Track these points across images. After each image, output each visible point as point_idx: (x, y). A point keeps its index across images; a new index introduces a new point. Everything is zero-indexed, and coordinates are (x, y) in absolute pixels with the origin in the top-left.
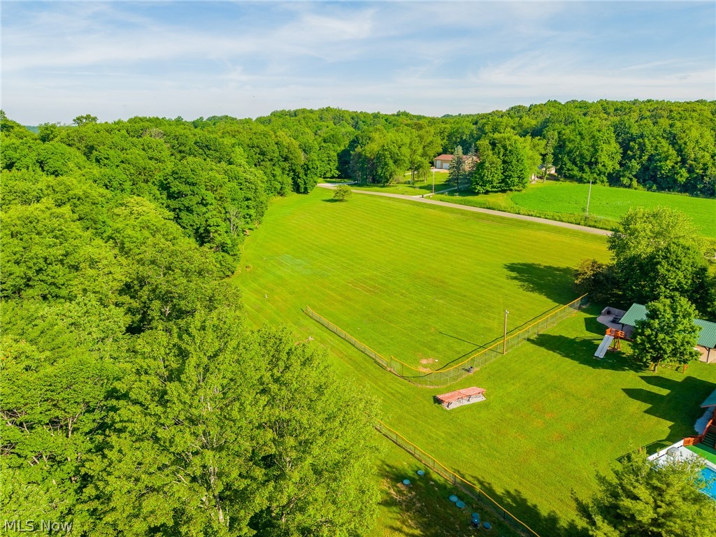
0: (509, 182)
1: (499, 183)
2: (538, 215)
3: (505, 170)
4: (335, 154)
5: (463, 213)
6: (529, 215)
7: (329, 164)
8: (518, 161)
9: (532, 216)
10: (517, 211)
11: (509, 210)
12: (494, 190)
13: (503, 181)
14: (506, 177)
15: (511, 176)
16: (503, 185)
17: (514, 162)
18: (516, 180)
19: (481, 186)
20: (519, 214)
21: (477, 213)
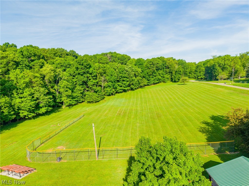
4: (204, 69)
5: (235, 90)
7: (200, 73)
21: (243, 90)
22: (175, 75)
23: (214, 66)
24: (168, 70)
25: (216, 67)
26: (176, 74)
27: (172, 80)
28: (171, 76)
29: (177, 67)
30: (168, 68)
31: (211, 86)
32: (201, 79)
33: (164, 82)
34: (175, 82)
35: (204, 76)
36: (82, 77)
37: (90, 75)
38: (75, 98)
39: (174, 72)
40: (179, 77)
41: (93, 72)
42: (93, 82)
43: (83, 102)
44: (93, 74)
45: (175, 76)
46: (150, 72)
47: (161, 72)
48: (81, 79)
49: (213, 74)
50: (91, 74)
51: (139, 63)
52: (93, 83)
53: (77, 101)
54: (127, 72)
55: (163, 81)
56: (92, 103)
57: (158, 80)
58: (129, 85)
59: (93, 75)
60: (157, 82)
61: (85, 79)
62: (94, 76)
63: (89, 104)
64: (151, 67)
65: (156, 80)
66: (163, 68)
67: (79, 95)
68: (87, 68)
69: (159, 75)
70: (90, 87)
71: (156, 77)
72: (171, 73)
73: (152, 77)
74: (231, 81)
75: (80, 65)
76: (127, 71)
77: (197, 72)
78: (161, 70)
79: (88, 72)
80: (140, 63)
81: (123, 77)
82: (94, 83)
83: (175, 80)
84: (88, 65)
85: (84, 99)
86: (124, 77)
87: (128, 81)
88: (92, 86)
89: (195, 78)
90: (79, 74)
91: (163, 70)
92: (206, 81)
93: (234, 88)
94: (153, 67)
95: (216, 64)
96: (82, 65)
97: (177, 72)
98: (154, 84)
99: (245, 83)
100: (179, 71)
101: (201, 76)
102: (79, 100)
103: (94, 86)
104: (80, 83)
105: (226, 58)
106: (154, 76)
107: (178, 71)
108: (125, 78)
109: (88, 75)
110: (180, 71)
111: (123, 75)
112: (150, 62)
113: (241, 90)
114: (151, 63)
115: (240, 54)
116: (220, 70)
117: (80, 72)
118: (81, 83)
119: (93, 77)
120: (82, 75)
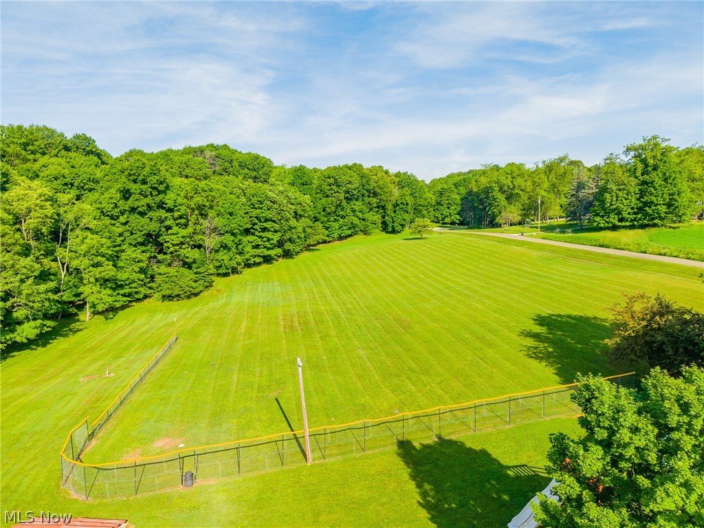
0: (650, 212)
1: (635, 213)
2: (675, 254)
3: (642, 193)
4: (458, 197)
5: (554, 250)
6: (660, 254)
8: (665, 180)
9: (665, 255)
10: (643, 249)
11: (631, 247)
12: (624, 224)
13: (640, 210)
14: (646, 204)
15: (652, 202)
16: (639, 216)
17: (658, 181)
18: (663, 209)
19: (602, 217)
20: (645, 252)
21: (574, 250)
22: (393, 215)
23: (487, 191)
24: (374, 200)
25: (494, 193)
26: (395, 212)
27: (385, 227)
28: (383, 217)
29: (396, 192)
30: (375, 194)
31: (491, 243)
32: (453, 223)
33: (365, 234)
34: (394, 232)
35: (458, 217)
36: (144, 220)
37: (168, 214)
38: (121, 286)
39: (390, 207)
40: (404, 220)
41: (176, 204)
42: (179, 235)
43: (146, 297)
44: (178, 211)
45: (392, 217)
46: (330, 206)
47: (358, 205)
48: (139, 227)
49: (488, 212)
50: (170, 210)
51: (300, 177)
52: (181, 239)
53: (129, 295)
54: (276, 206)
55: (361, 231)
56: (178, 300)
57: (349, 229)
58: (280, 244)
59: (176, 214)
60: (349, 232)
61: (153, 227)
62: (181, 217)
63: (167, 303)
64: (333, 192)
65: (344, 228)
66: (363, 195)
67: (135, 276)
68: (160, 192)
69: (352, 214)
70: (172, 249)
71: (345, 220)
72: (383, 207)
73: (335, 219)
74: (531, 227)
75: (135, 181)
76: (274, 202)
77: (442, 205)
78: (357, 200)
79: (161, 206)
80: (304, 178)
81: (263, 220)
82: (183, 237)
83: (393, 227)
84: (161, 183)
85: (150, 288)
86: (267, 220)
87: (276, 231)
88: (177, 248)
89: (436, 222)
90: (133, 210)
91: (363, 200)
92: (467, 229)
93: (550, 246)
94: (337, 192)
95: (494, 185)
96: (144, 182)
97: (398, 205)
98: (341, 238)
99: (568, 232)
100: (404, 205)
101: (451, 216)
102: (136, 293)
103: (184, 246)
104: (136, 239)
105: (515, 171)
106: (339, 218)
107: (401, 203)
108: (270, 223)
109: (163, 214)
110: (407, 204)
111: (262, 212)
112: (329, 178)
113: (569, 250)
114: (332, 181)
115: (544, 162)
116: (503, 202)
117: (136, 204)
118: (140, 240)
119: (177, 219)
120: (142, 214)
